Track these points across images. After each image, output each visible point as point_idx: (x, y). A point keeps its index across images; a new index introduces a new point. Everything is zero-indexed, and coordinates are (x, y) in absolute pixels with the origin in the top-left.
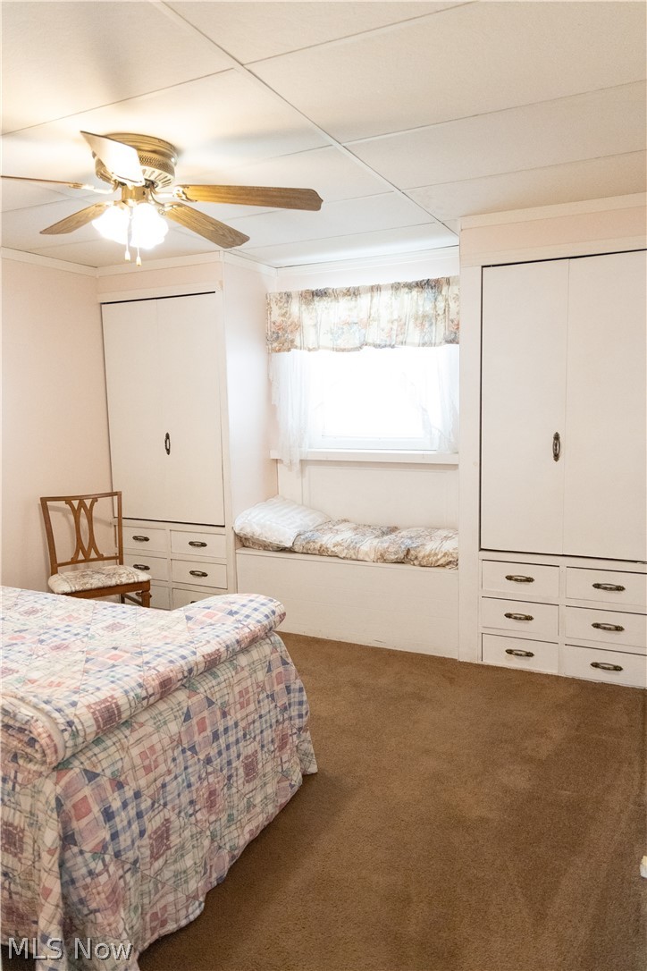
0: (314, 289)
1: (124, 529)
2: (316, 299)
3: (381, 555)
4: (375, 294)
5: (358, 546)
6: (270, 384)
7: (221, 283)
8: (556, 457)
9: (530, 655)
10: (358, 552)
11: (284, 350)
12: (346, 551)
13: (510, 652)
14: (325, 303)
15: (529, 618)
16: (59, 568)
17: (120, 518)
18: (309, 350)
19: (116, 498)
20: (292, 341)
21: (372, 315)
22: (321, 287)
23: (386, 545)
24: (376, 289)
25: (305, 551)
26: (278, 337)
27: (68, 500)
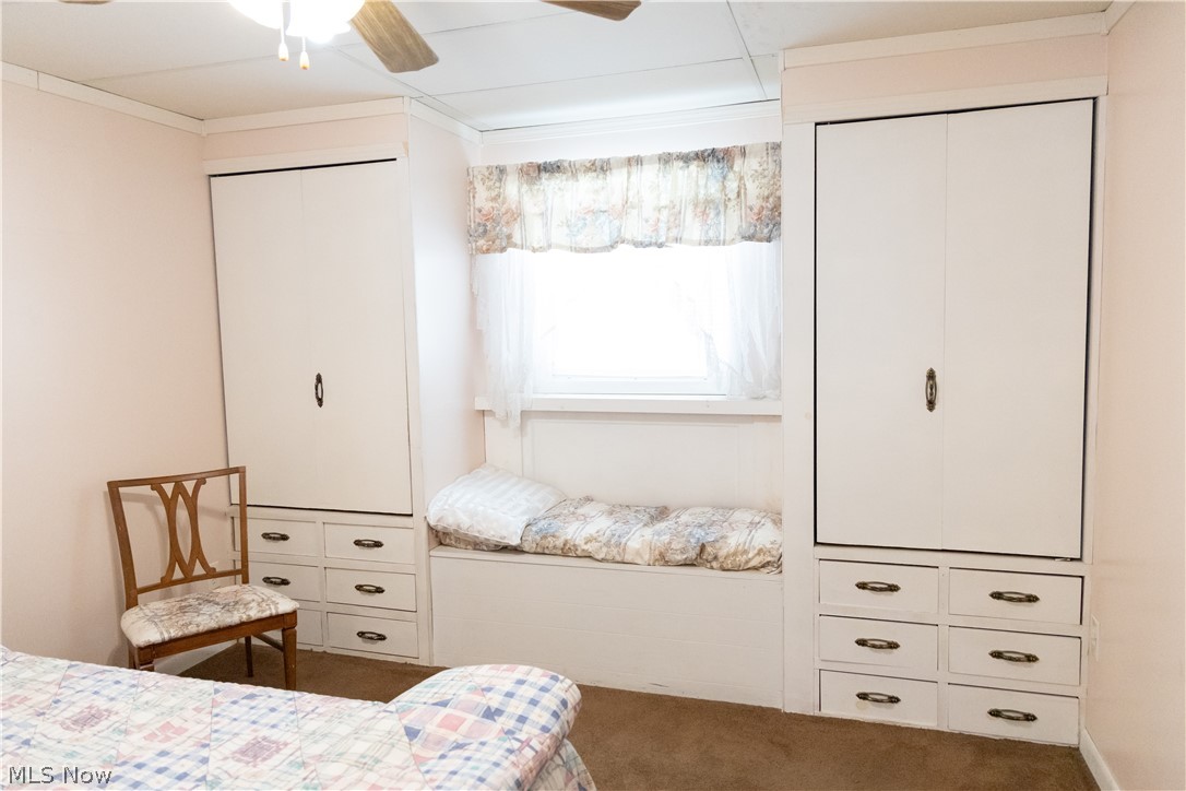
0: (541, 161)
1: (250, 523)
2: (544, 176)
3: (661, 554)
4: (634, 169)
5: (623, 541)
6: (475, 300)
7: (406, 145)
8: (931, 404)
9: (894, 700)
10: (624, 550)
11: (495, 251)
12: (605, 550)
13: (863, 696)
14: (558, 182)
15: (893, 646)
16: (141, 597)
17: (243, 505)
18: (534, 250)
19: (235, 478)
20: (509, 237)
21: (630, 199)
22: (551, 158)
23: (666, 538)
24: (634, 162)
25: (539, 550)
26: (485, 231)
27: (155, 483)
